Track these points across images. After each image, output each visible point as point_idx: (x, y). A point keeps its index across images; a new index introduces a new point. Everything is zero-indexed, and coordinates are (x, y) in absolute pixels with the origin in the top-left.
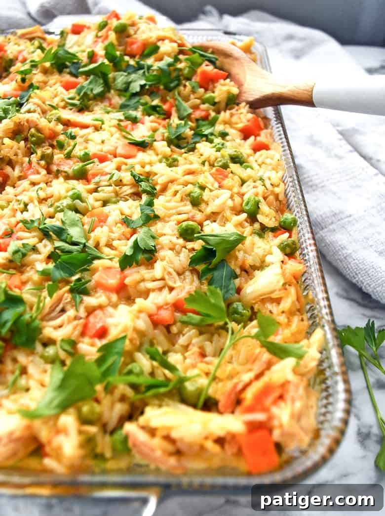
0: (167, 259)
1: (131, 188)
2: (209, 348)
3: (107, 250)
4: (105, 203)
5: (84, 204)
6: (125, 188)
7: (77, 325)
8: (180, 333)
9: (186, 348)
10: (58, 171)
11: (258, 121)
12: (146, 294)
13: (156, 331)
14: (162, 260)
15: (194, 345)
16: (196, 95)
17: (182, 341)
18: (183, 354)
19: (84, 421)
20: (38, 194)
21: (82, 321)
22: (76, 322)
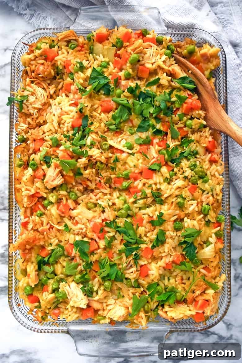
0: (170, 243)
1: (151, 199)
2: (185, 277)
3: (145, 238)
4: (140, 209)
5: (131, 212)
6: (149, 199)
7: (138, 273)
8: (174, 271)
9: (176, 276)
10: (115, 188)
11: (215, 143)
12: (161, 258)
13: (166, 272)
14: (168, 243)
15: (179, 276)
16: (182, 122)
17: (175, 274)
18: (175, 279)
19: (146, 312)
20: (108, 203)
21: (139, 272)
22: (137, 272)
